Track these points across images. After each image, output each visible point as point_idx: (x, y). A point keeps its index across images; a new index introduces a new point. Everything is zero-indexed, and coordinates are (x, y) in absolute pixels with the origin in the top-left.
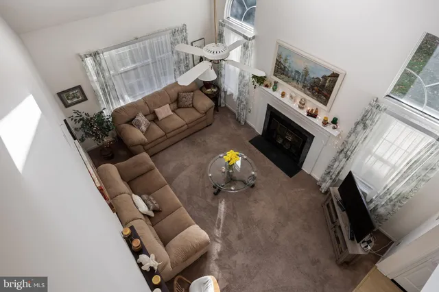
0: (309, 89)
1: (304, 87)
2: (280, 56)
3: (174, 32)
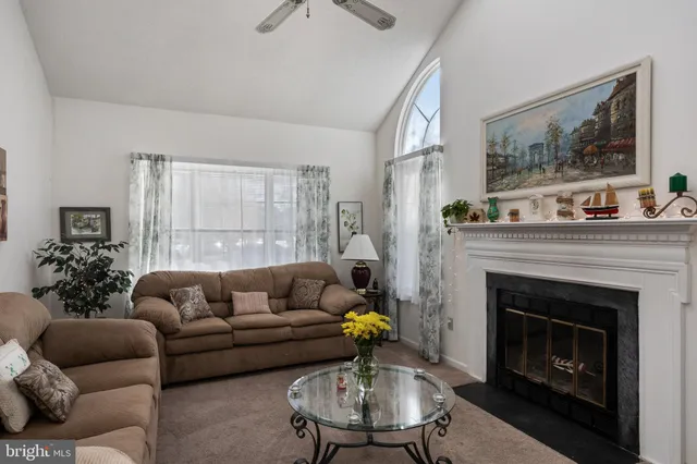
0: (574, 165)
1: (559, 167)
2: (492, 144)
3: (306, 170)
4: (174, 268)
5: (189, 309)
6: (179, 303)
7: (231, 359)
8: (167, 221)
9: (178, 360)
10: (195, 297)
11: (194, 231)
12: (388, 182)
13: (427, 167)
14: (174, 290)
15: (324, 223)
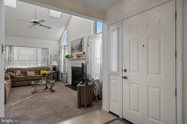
0: (78, 50)
2: (72, 46)
3: (44, 49)
4: (15, 67)
5: (17, 74)
6: (15, 73)
7: (26, 83)
8: (13, 58)
9: (15, 82)
10: (19, 72)
11: (19, 60)
12: (60, 51)
13: (64, 49)
14: (14, 71)
15: (48, 59)
